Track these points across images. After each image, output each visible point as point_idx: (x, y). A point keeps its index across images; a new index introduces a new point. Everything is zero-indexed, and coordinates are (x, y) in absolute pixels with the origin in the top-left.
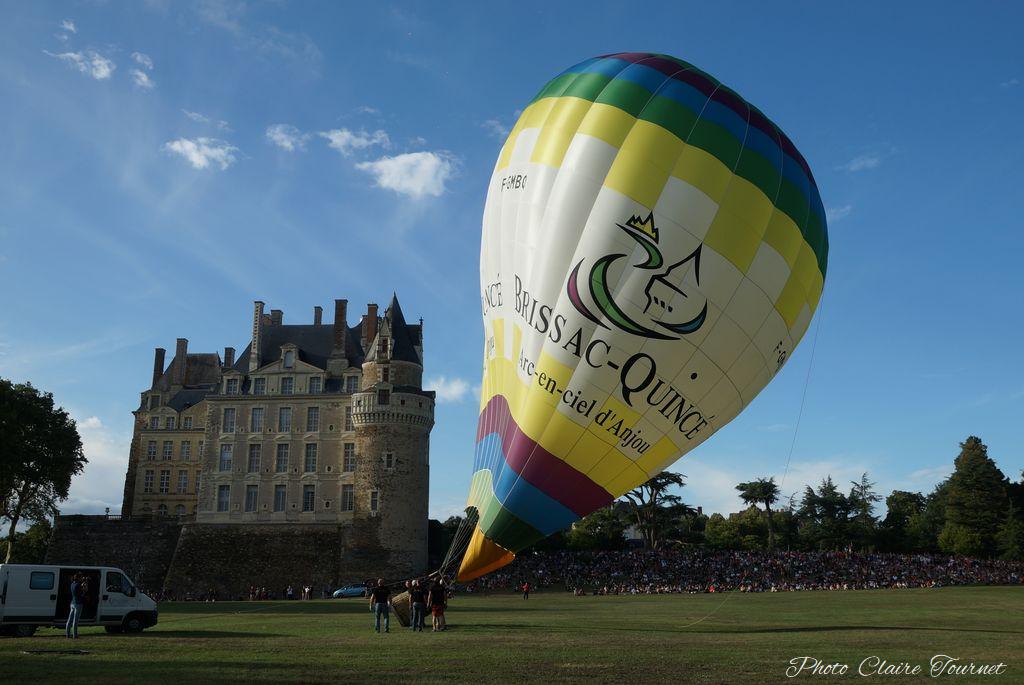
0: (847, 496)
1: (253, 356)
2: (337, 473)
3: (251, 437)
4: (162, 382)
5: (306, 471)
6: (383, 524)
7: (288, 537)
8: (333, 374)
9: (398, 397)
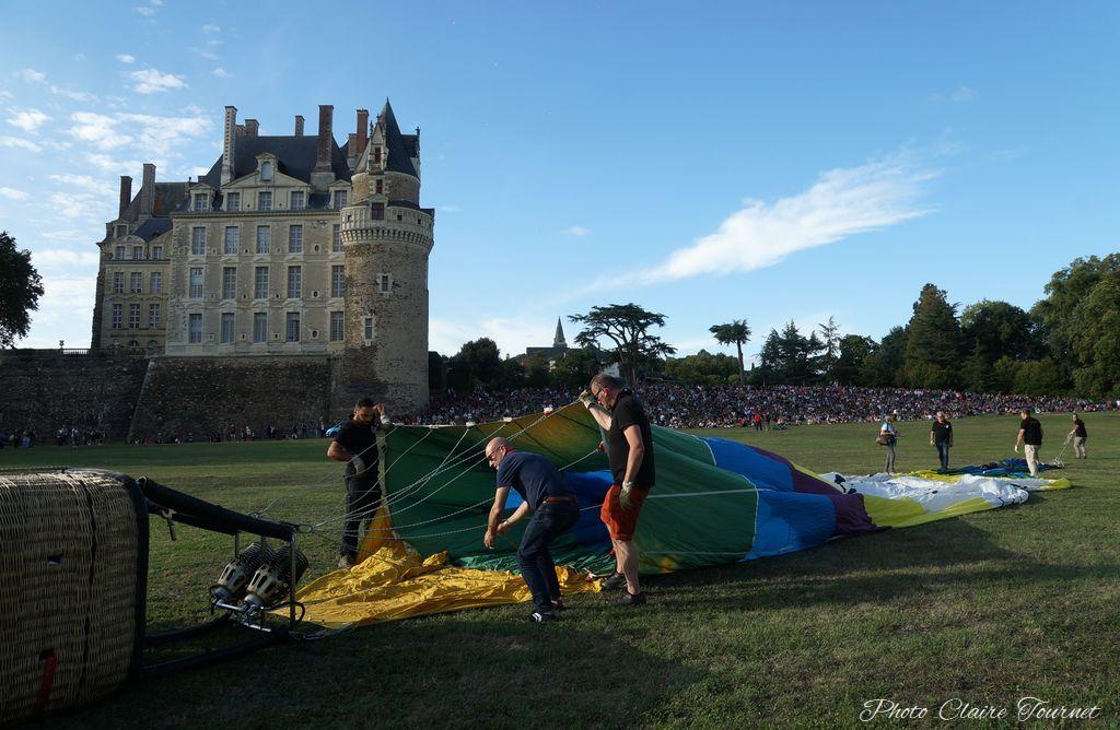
0: (808, 338)
1: (224, 168)
2: (324, 299)
3: (223, 259)
4: (129, 211)
5: (289, 297)
6: (380, 354)
7: (270, 370)
8: (318, 188)
9: (394, 213)
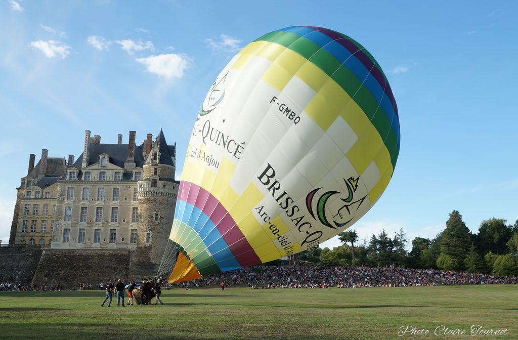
0: (392, 240)
1: (84, 160)
2: (128, 223)
3: (81, 203)
4: (33, 172)
5: (112, 222)
6: (153, 250)
7: (101, 256)
8: (127, 170)
9: (162, 184)
